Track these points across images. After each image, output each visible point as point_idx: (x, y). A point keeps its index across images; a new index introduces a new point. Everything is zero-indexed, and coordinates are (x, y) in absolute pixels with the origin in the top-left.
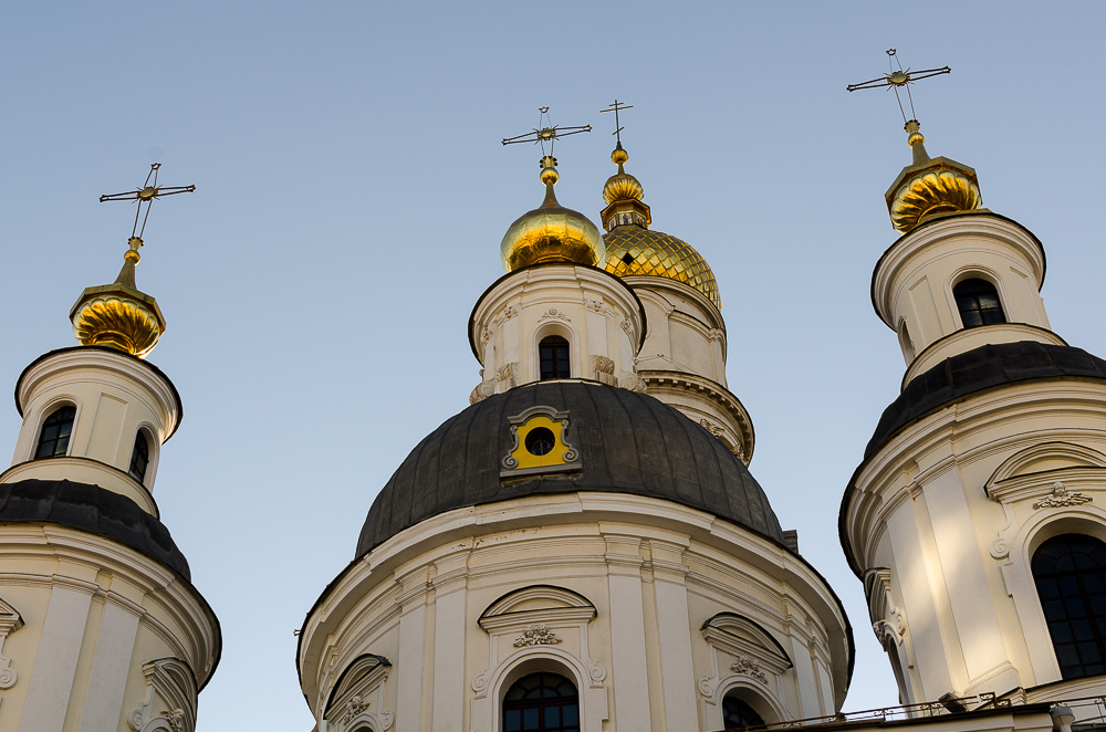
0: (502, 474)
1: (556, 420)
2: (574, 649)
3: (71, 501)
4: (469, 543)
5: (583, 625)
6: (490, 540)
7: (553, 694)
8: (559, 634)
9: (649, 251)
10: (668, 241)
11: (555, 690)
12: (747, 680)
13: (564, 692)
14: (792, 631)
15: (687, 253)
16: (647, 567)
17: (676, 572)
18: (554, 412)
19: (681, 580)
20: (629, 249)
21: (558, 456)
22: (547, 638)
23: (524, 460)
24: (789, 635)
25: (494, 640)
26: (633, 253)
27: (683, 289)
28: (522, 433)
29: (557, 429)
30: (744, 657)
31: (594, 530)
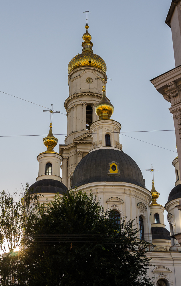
0: (108, 174)
1: (116, 164)
2: (120, 208)
3: (59, 187)
4: (104, 187)
5: (121, 204)
6: (107, 187)
7: (116, 215)
8: (118, 205)
9: (95, 61)
10: (99, 58)
11: (116, 214)
12: (142, 213)
13: (118, 215)
14: (147, 203)
15: (102, 62)
16: (131, 195)
17: (134, 196)
18: (116, 163)
19: (135, 197)
20: (91, 59)
21: (117, 172)
22: (117, 206)
23: (111, 171)
24: (146, 204)
25: (108, 205)
26: (91, 61)
27: (101, 71)
28: (111, 166)
29: (117, 166)
30: (142, 210)
31: (123, 188)
